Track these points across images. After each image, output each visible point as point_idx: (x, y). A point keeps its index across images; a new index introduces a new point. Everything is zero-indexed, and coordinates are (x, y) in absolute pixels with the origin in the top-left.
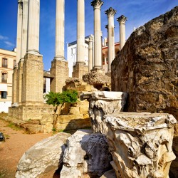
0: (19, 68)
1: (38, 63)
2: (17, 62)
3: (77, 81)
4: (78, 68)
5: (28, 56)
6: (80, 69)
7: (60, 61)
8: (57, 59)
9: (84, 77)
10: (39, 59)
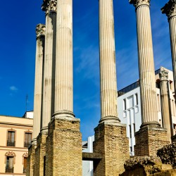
0: (39, 147)
1: (72, 135)
2: (35, 135)
3: (150, 163)
4: (147, 136)
5: (56, 123)
6: (151, 137)
7: (111, 127)
8: (106, 122)
9: (160, 153)
10: (74, 127)
